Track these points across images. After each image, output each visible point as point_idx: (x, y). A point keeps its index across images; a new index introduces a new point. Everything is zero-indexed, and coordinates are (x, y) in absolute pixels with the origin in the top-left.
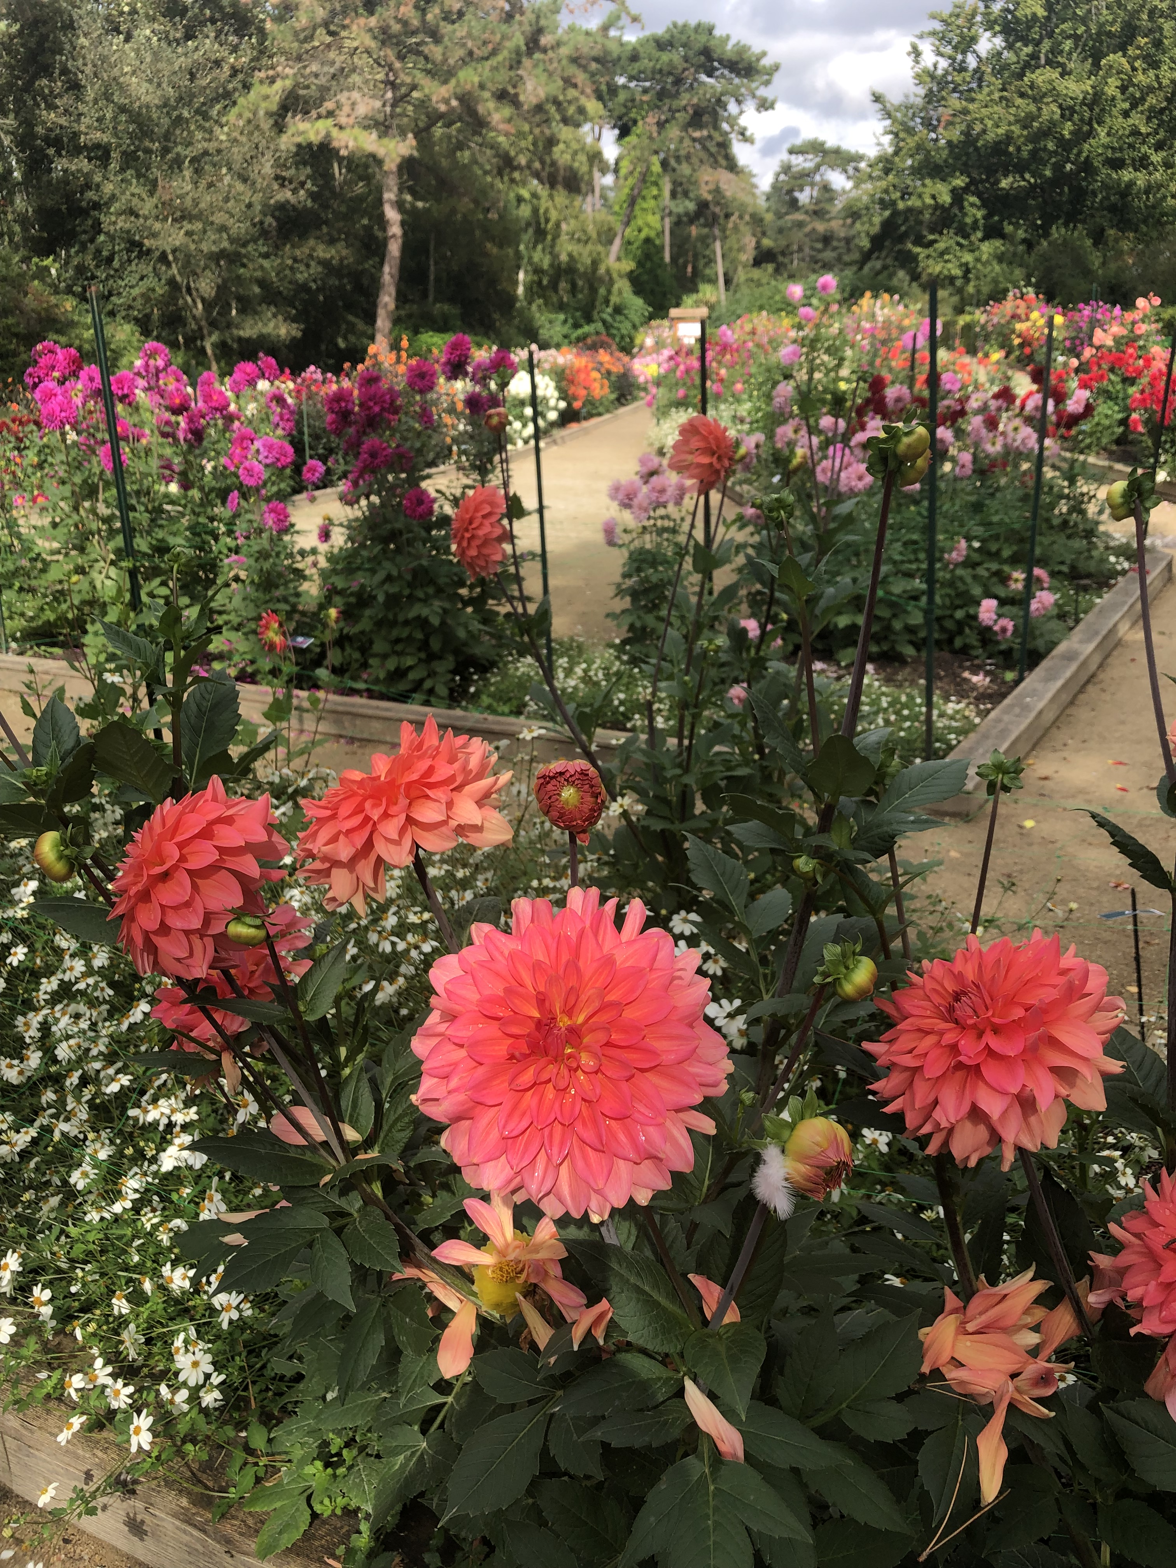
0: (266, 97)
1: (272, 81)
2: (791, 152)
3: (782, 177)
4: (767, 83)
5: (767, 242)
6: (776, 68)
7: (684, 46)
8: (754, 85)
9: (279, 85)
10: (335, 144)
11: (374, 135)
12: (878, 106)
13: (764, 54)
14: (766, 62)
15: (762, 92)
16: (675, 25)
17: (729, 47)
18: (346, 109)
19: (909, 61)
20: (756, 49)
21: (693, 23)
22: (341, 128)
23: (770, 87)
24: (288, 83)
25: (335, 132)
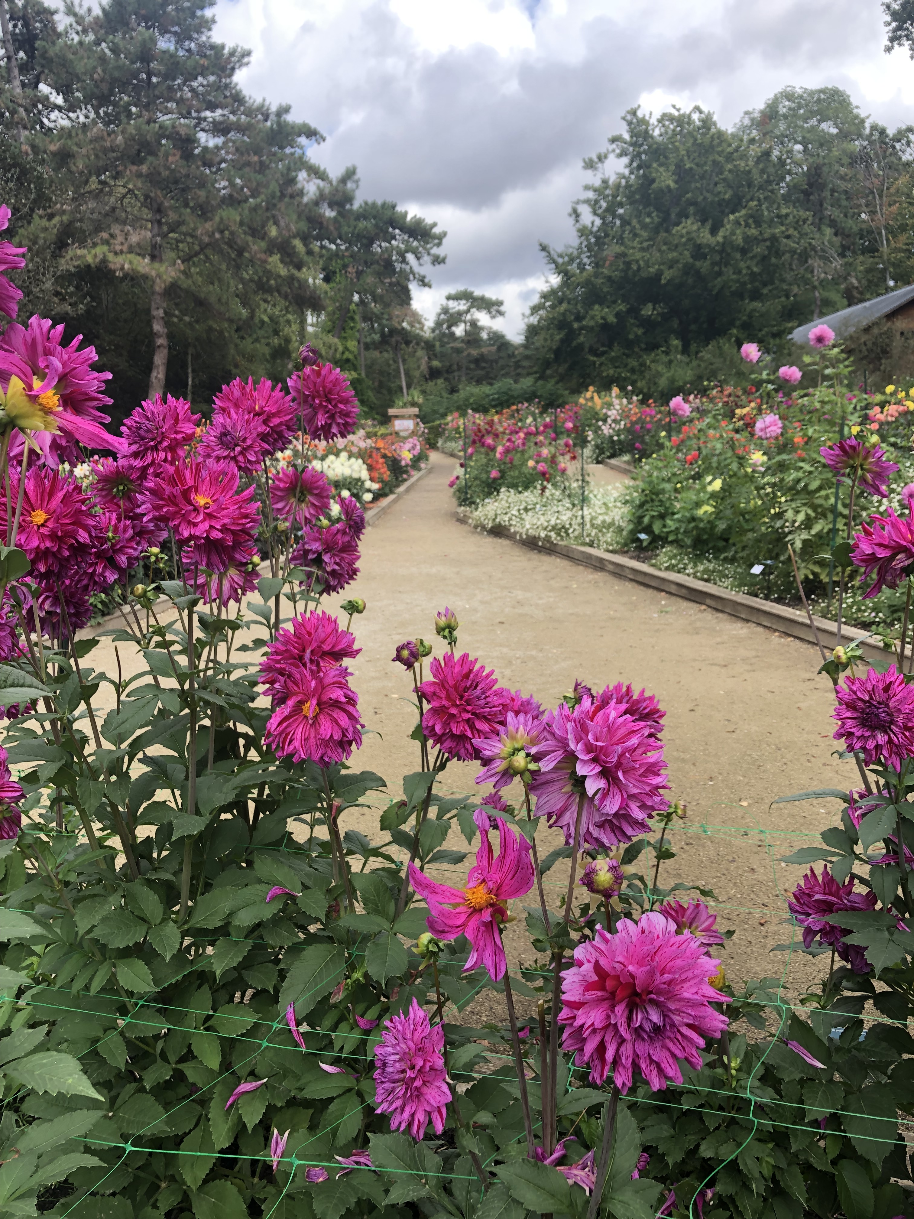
0: (46, 229)
1: (51, 217)
2: (449, 298)
3: (443, 317)
4: (439, 245)
5: (436, 363)
6: (445, 234)
7: (374, 218)
8: (429, 246)
9: (56, 220)
10: (112, 266)
11: (147, 260)
12: (544, 254)
13: (435, 225)
14: (436, 230)
15: (435, 251)
16: (366, 203)
17: (409, 218)
18: (120, 239)
19: (572, 221)
20: (429, 221)
21: (379, 202)
22: (116, 253)
23: (441, 248)
24: (65, 218)
25: (111, 257)
